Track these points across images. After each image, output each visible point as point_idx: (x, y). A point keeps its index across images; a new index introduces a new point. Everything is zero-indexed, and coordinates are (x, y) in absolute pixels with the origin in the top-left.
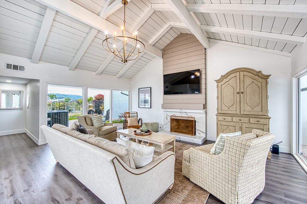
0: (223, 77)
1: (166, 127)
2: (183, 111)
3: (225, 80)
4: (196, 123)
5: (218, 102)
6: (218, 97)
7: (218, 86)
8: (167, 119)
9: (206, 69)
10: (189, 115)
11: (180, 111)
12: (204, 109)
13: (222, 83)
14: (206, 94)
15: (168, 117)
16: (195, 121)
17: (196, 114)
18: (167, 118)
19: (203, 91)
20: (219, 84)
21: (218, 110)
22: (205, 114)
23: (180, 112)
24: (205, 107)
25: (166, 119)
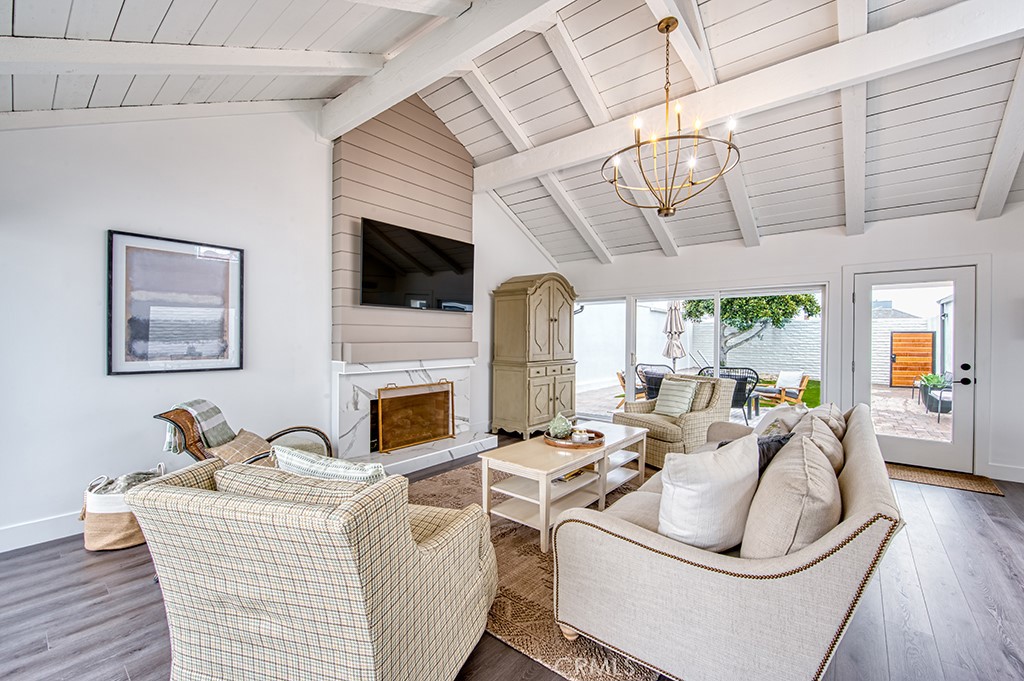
1: (351, 445)
3: (538, 292)
8: (357, 409)
13: (535, 297)
15: (362, 396)
18: (356, 404)
20: (532, 299)
23: (407, 371)
25: (351, 407)
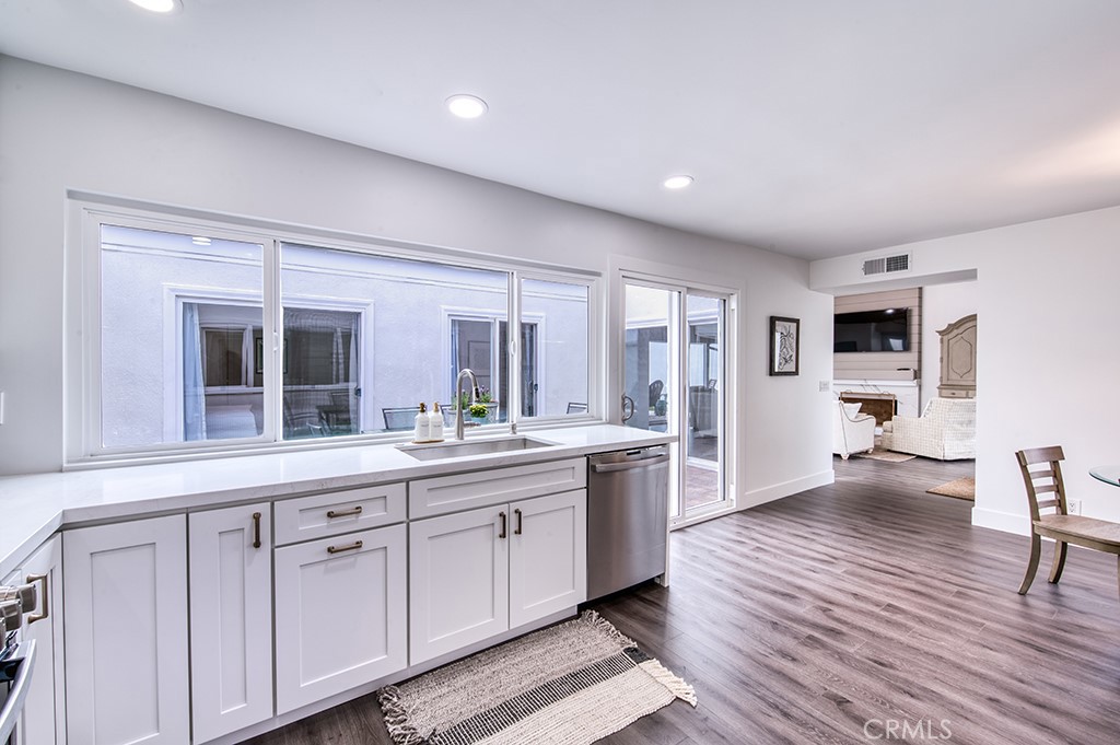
0: (951, 327)
2: (869, 383)
3: (956, 332)
4: (898, 404)
5: (942, 367)
6: (942, 358)
7: (942, 339)
9: (920, 306)
10: (882, 390)
11: (863, 382)
12: (915, 378)
13: (951, 336)
14: (920, 352)
16: (896, 401)
17: (900, 388)
19: (915, 346)
20: (946, 338)
21: (941, 381)
22: (917, 389)
23: (862, 385)
24: (918, 375)
